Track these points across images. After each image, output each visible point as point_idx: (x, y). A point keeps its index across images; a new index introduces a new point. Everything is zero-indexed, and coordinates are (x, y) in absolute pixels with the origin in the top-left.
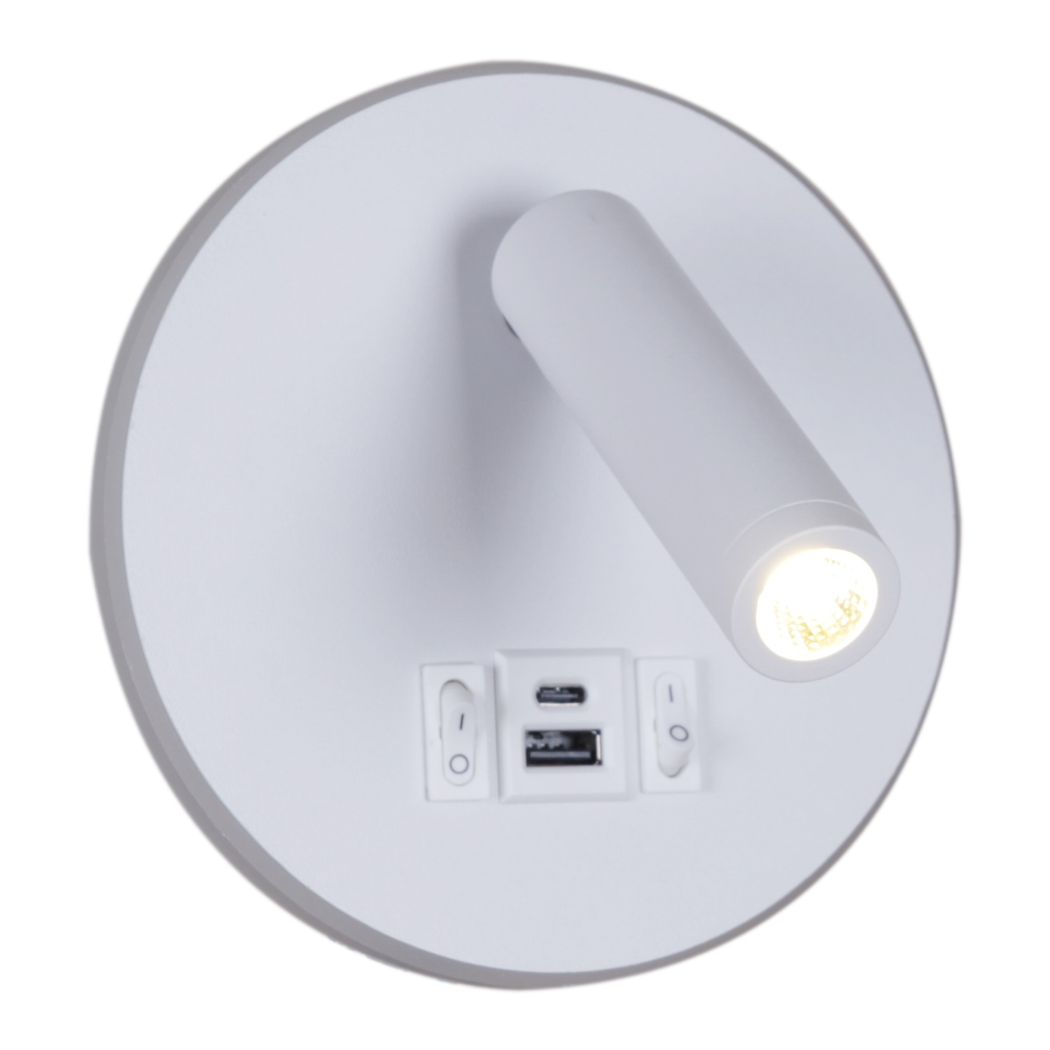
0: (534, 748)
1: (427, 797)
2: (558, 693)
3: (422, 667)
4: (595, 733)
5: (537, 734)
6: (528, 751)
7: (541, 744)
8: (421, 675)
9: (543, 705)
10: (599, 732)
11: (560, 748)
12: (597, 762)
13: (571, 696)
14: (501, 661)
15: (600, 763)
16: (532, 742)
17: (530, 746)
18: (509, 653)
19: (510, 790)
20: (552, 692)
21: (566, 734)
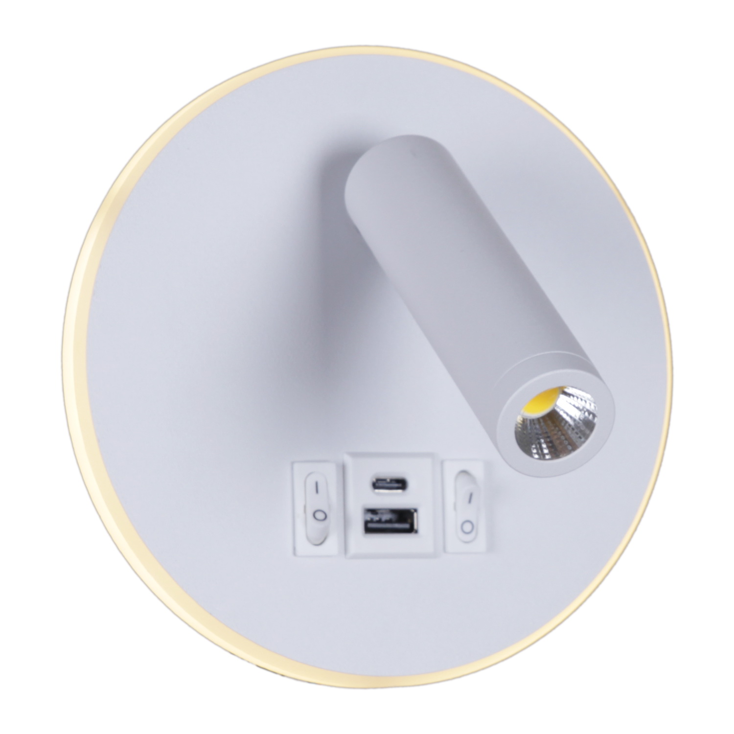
0: (372, 521)
1: (294, 553)
2: (388, 483)
3: (293, 463)
4: (413, 511)
5: (373, 511)
6: (366, 523)
7: (376, 518)
8: (292, 469)
9: (377, 491)
10: (416, 510)
11: (389, 521)
12: (414, 531)
13: (396, 485)
14: (348, 460)
15: (416, 532)
16: (369, 517)
17: (369, 519)
18: (354, 455)
19: (353, 549)
20: (384, 482)
21: (394, 511)
